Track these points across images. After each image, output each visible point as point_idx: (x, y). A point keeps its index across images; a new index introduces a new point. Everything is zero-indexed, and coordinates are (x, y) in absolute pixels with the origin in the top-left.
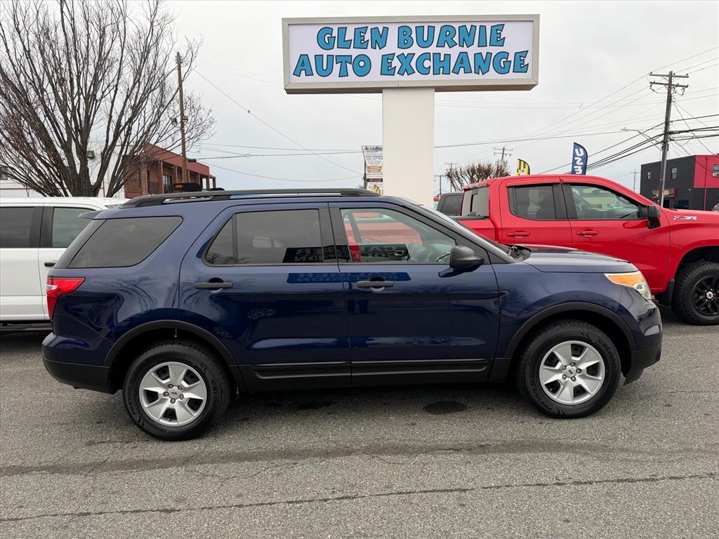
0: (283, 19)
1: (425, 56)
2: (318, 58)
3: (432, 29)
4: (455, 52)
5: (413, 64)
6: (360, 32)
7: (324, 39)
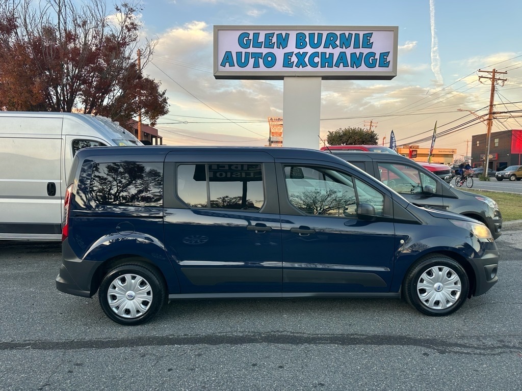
0: (214, 26)
1: (315, 54)
2: (239, 54)
3: (320, 35)
4: (337, 52)
5: (306, 60)
6: (268, 37)
7: (243, 41)
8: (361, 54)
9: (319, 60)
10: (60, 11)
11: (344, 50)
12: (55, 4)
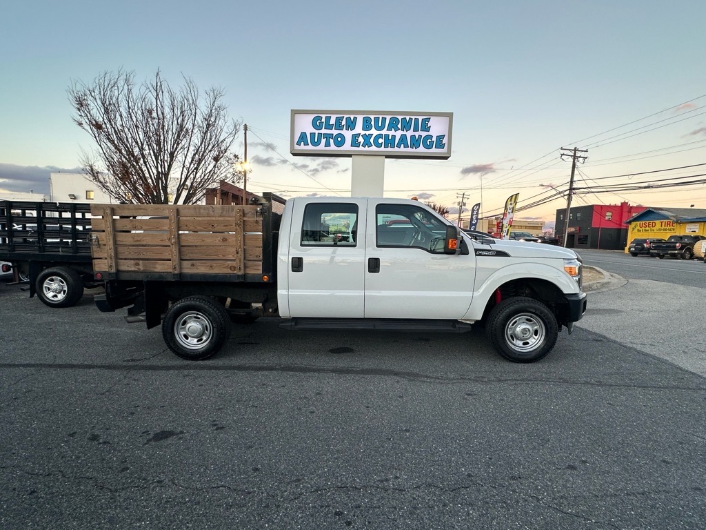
0: (291, 110)
1: (380, 136)
2: (313, 135)
3: (384, 119)
4: (398, 134)
5: (372, 140)
6: (339, 120)
7: (316, 124)
8: (420, 136)
9: (383, 141)
10: (157, 95)
11: (405, 132)
12: (153, 91)
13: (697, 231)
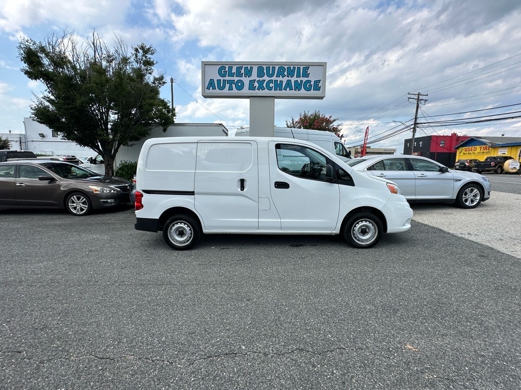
0: (202, 62)
1: (271, 81)
2: (219, 81)
3: (274, 68)
4: (285, 80)
5: (264, 85)
6: (239, 69)
7: (221, 72)
8: (301, 81)
9: (273, 85)
11: (290, 78)
13: (506, 154)
